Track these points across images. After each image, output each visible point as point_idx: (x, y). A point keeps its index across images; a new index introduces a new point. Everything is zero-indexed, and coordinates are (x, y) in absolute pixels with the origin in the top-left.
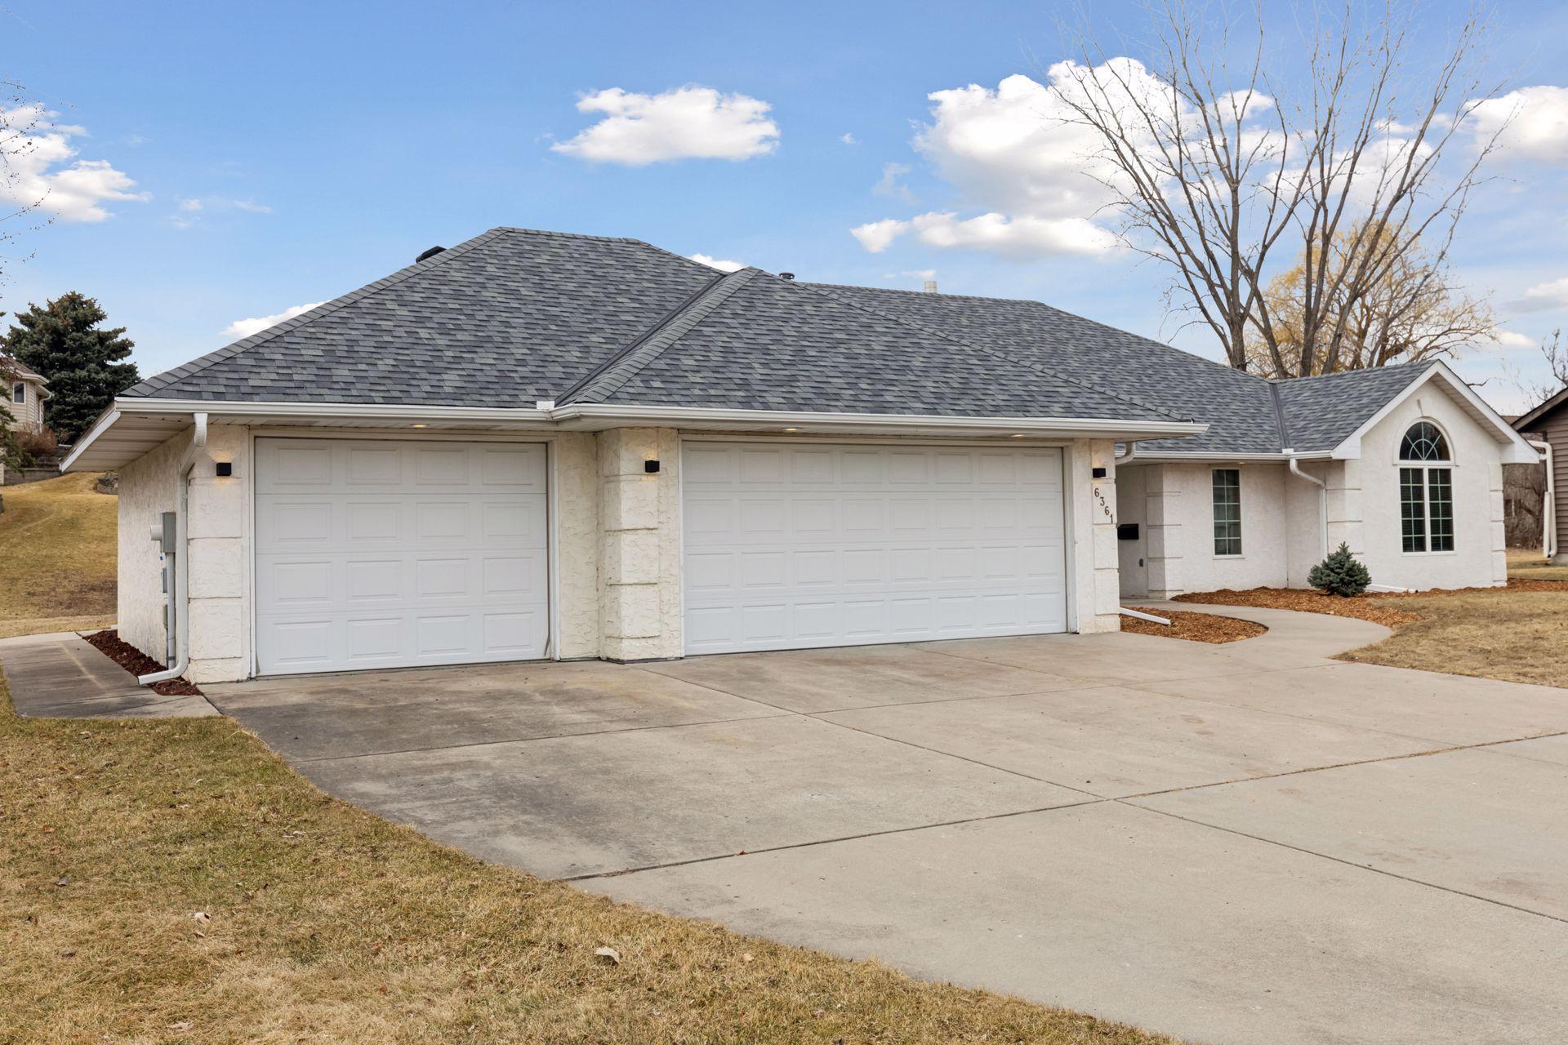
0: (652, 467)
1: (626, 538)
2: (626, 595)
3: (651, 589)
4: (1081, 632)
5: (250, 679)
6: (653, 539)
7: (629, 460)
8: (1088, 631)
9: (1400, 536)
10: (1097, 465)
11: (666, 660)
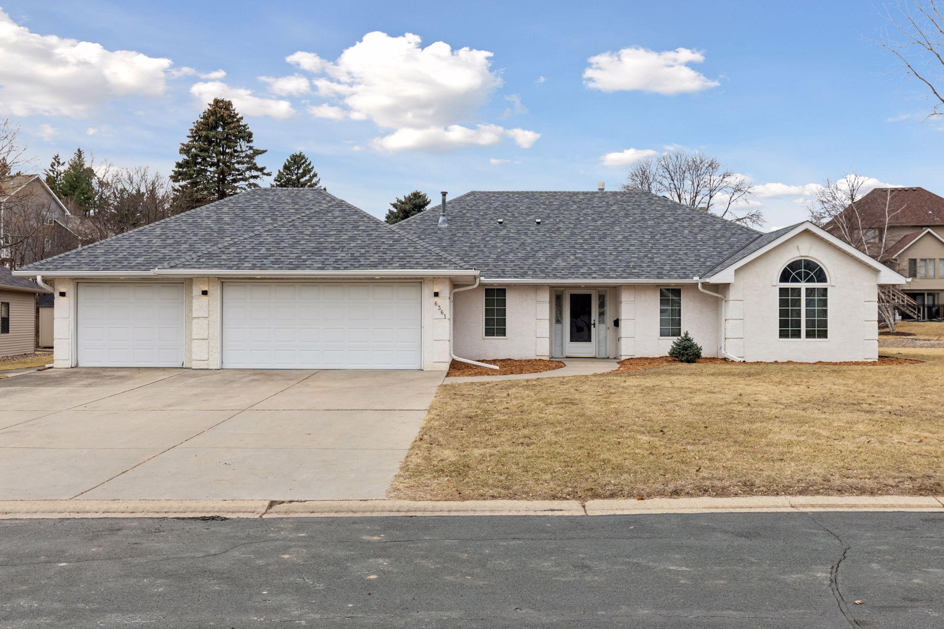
0: (205, 293)
1: (195, 321)
2: (195, 344)
3: (205, 341)
4: (424, 370)
5: (71, 367)
6: (206, 322)
7: (197, 290)
8: (429, 369)
9: (777, 329)
10: (436, 291)
11: (211, 369)
